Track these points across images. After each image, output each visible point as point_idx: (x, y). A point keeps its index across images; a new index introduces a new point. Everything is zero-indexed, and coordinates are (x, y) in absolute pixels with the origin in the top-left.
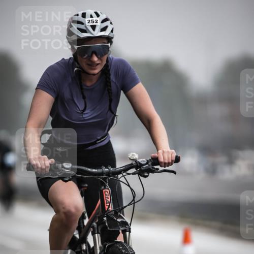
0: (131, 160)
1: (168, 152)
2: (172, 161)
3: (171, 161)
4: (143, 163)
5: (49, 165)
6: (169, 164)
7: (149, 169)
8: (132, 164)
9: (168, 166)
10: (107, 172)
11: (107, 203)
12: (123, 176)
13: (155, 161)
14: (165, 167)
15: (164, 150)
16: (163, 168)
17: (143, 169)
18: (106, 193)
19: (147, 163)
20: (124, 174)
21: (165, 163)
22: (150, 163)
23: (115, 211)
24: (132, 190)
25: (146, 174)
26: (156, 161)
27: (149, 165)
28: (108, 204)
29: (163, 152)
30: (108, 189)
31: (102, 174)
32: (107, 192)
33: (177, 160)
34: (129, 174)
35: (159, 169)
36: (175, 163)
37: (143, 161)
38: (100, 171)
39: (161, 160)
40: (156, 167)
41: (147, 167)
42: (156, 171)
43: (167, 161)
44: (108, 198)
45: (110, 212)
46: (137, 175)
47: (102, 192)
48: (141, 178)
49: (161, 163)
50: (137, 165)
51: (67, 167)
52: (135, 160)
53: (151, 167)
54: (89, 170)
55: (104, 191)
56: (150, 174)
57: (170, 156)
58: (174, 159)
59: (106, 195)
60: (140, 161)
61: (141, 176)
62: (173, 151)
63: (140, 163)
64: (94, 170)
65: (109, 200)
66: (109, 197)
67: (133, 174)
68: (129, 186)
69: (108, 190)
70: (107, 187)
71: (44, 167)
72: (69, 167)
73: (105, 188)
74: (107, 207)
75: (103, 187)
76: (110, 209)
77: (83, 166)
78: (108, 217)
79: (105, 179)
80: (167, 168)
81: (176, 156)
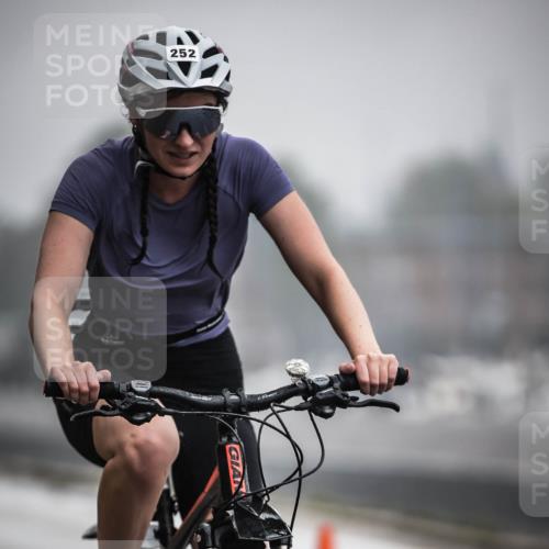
0: (293, 375)
1: (381, 359)
2: (390, 380)
3: (386, 381)
4: (320, 383)
5: (98, 384)
6: (382, 388)
7: (336, 397)
8: (294, 385)
9: (380, 392)
10: (235, 403)
11: (234, 477)
12: (274, 413)
13: (349, 379)
14: (372, 394)
15: (371, 354)
16: (368, 397)
17: (320, 397)
18: (234, 453)
19: (331, 384)
20: (277, 409)
21: (373, 386)
22: (337, 385)
23: (254, 495)
24: (295, 446)
25: (328, 411)
26: (351, 381)
27: (335, 389)
28: (239, 480)
29: (369, 359)
30: (239, 443)
31: (224, 407)
32: (235, 450)
33: (402, 378)
34: (288, 409)
35: (357, 399)
36: (396, 384)
37: (322, 379)
38: (218, 399)
39: (364, 377)
40: (351, 394)
41: (330, 393)
42: (353, 403)
43: (377, 382)
44: (238, 465)
45: (242, 498)
46: (306, 411)
47: (222, 450)
48: (316, 418)
49: (365, 384)
50: (307, 389)
51: (139, 389)
52: (301, 376)
53: (339, 393)
54: (194, 397)
55: (228, 447)
56: (338, 409)
57: (385, 368)
58: (394, 376)
59: (232, 457)
60: (313, 377)
61: (316, 414)
62: (392, 356)
63: (313, 384)
64: (205, 398)
65: (240, 469)
66: (240, 462)
67: (298, 408)
68: (288, 436)
69: (237, 447)
70: (234, 439)
71: (85, 388)
72: (144, 390)
73: (230, 441)
74: (236, 485)
75: (225, 439)
76: (243, 490)
77: (178, 388)
78: (238, 510)
79: (230, 419)
80: (377, 397)
81: (400, 370)
